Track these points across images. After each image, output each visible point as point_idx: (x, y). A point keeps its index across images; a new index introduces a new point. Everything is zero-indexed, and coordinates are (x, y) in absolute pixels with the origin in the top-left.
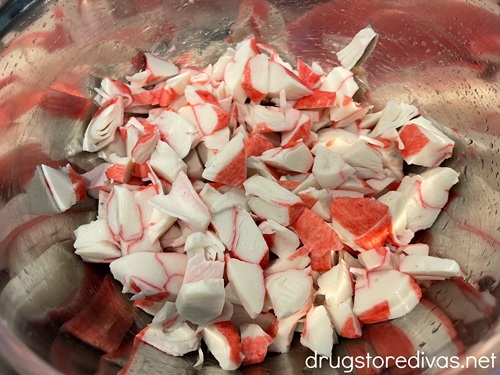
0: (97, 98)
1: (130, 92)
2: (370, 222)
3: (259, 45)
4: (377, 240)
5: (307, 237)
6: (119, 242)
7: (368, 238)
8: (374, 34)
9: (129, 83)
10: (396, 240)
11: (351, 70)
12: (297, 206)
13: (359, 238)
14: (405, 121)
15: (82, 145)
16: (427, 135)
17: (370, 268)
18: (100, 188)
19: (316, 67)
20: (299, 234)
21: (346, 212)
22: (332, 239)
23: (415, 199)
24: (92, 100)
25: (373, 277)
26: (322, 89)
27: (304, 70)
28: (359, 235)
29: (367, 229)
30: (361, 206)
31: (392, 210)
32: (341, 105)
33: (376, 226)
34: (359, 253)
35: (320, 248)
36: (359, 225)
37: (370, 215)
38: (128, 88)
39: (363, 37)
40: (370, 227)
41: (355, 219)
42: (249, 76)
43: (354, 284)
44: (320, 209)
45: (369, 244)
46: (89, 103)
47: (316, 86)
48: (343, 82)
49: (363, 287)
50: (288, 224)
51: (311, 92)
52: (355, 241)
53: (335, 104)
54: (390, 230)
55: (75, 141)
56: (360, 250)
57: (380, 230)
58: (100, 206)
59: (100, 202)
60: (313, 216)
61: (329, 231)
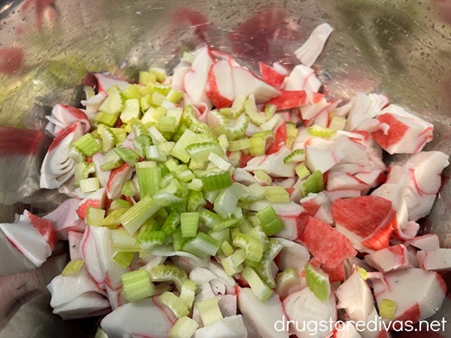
0: (49, 128)
1: (86, 117)
2: (377, 220)
3: (213, 52)
4: (384, 238)
5: (317, 248)
6: (105, 290)
7: (376, 238)
8: (331, 29)
9: (85, 108)
10: (402, 235)
11: (312, 67)
12: (302, 216)
13: (366, 239)
14: (377, 111)
15: (38, 182)
16: (404, 122)
17: (386, 270)
18: (69, 229)
19: (278, 68)
20: (308, 246)
21: (351, 214)
22: (345, 246)
23: (410, 188)
24: (43, 130)
25: (392, 280)
26: (288, 89)
27: (268, 72)
28: (366, 236)
29: (374, 229)
30: (364, 205)
31: (394, 204)
32: (312, 102)
33: (383, 224)
34: (366, 254)
35: (334, 258)
36: (367, 226)
37: (376, 213)
38: (83, 113)
39: (321, 33)
40: (377, 226)
41: (362, 220)
42: (215, 83)
43: (372, 290)
44: (324, 215)
45: (378, 244)
46: (40, 134)
47: (282, 87)
48: (306, 80)
49: (384, 291)
50: (295, 236)
51: (280, 93)
52: (362, 243)
53: (307, 102)
54: (394, 226)
55: (29, 179)
56: (368, 251)
57: (386, 228)
58: (72, 250)
59: (71, 244)
60: (320, 224)
61: (340, 238)
